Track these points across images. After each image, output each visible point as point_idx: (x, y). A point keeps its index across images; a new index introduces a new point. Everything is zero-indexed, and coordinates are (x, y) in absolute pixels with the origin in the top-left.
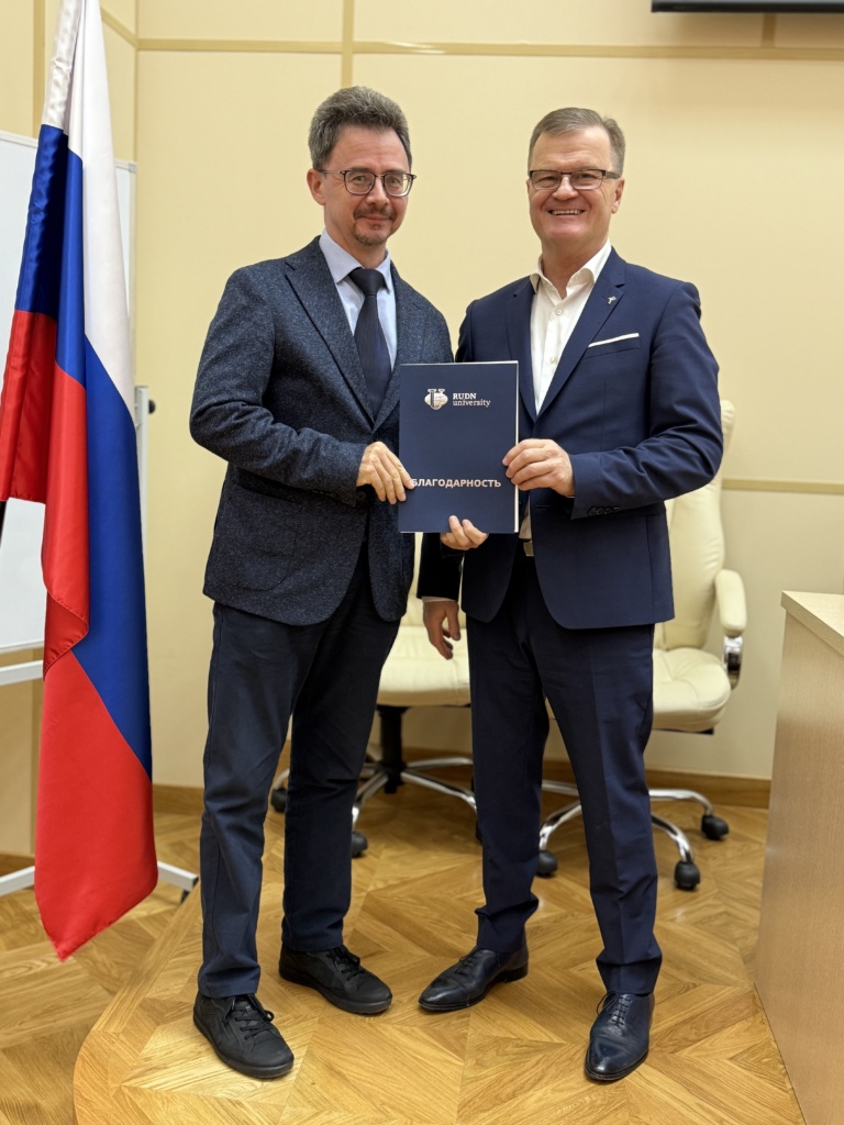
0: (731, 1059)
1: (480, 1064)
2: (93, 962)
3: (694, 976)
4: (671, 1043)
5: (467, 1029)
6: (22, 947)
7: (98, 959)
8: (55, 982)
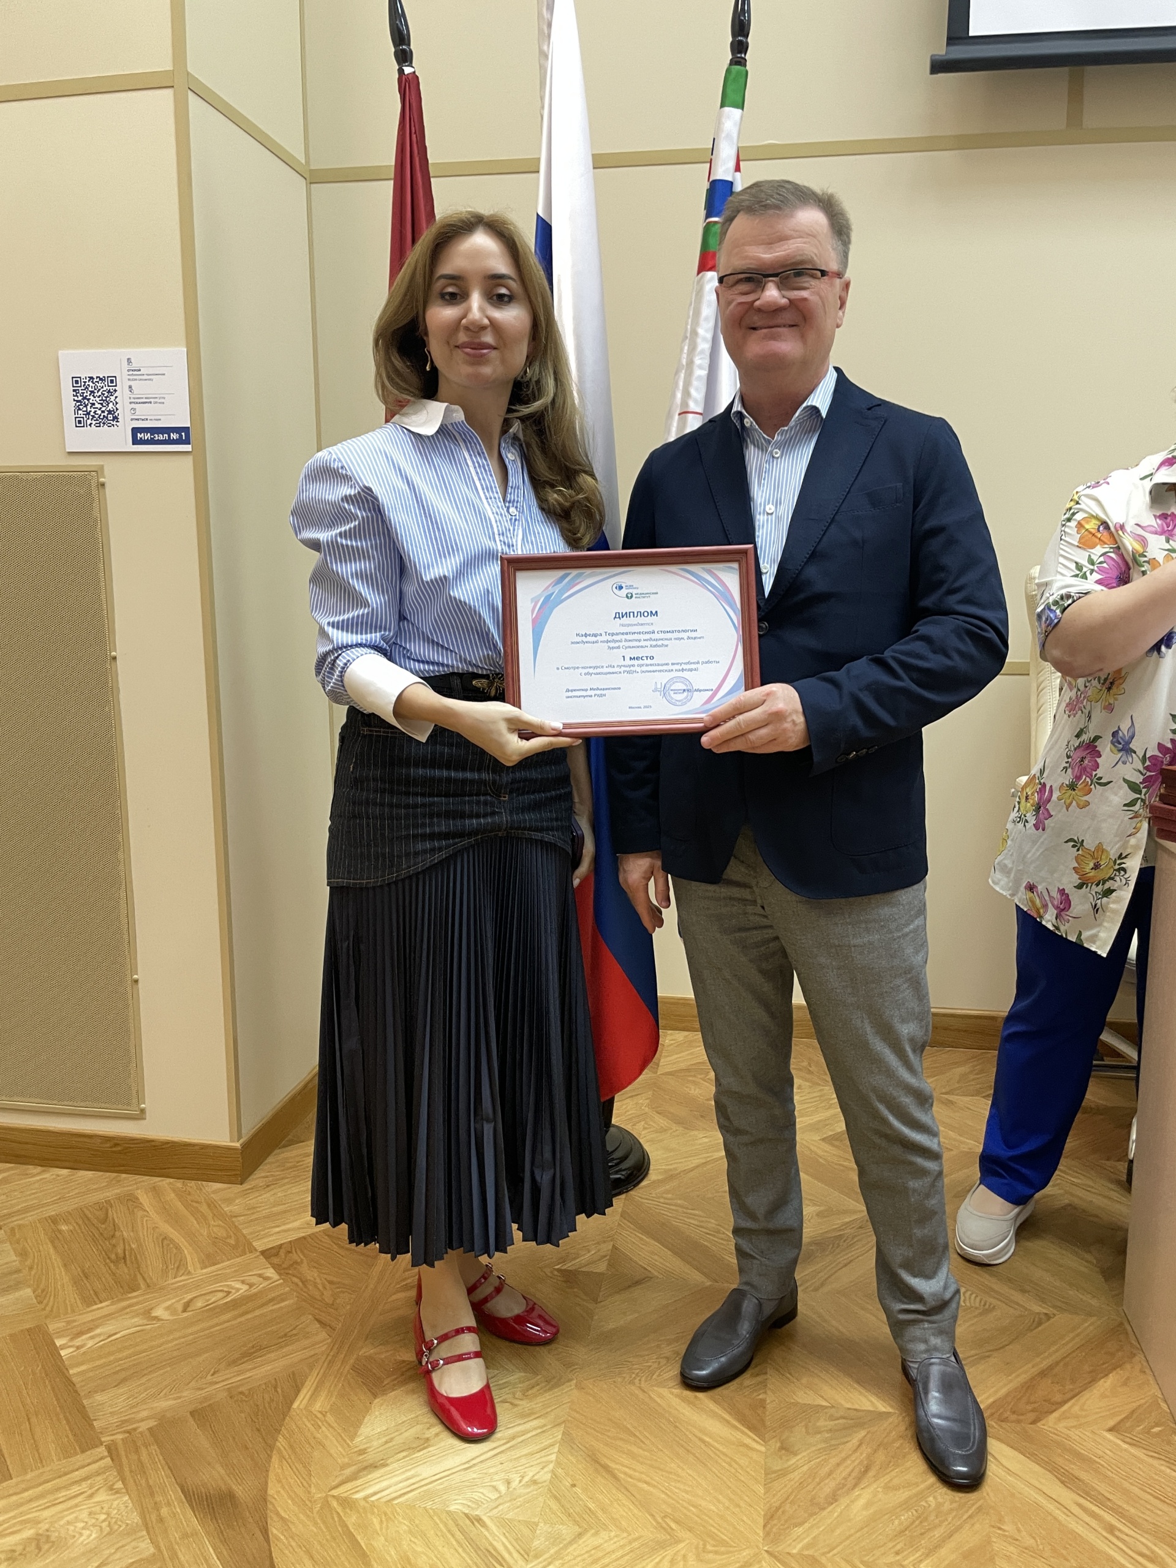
0: (1110, 1430)
1: (786, 1449)
2: (303, 1282)
3: (1045, 1303)
4: (1029, 1407)
5: (765, 1393)
6: (219, 1263)
7: (309, 1278)
8: (257, 1313)
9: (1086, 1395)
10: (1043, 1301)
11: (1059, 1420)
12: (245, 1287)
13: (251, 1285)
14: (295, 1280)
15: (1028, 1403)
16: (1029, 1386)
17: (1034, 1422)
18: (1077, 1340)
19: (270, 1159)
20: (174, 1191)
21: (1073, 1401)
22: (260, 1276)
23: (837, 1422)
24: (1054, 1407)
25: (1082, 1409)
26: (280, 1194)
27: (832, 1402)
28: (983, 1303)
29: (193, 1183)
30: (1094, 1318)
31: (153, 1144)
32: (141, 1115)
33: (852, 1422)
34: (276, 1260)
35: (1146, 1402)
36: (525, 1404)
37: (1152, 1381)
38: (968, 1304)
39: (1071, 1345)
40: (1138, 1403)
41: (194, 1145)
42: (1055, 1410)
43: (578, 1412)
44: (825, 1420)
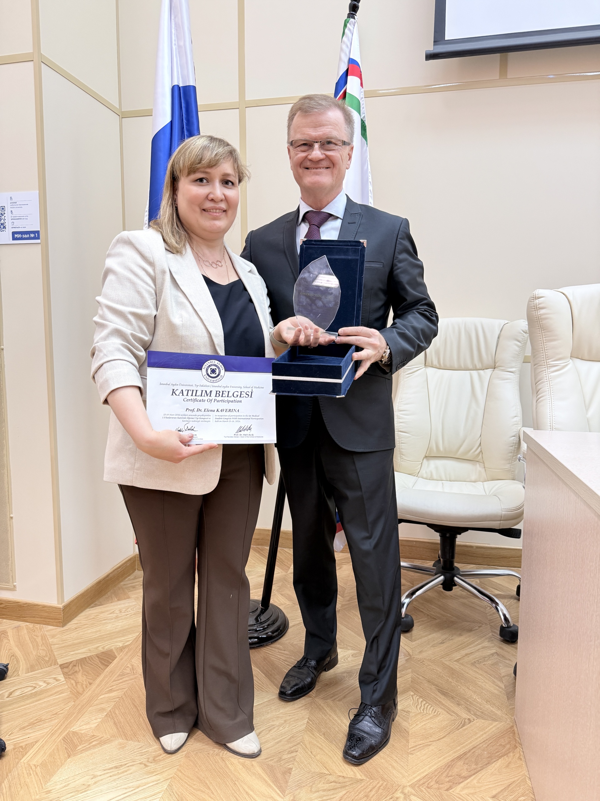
2: (76, 683)
3: (470, 712)
4: (447, 779)
5: (293, 764)
6: (36, 670)
7: (79, 681)
8: (45, 700)
9: (483, 772)
10: (469, 711)
11: (464, 788)
12: (45, 685)
13: (48, 684)
14: (73, 682)
15: (447, 776)
16: (450, 765)
17: (447, 790)
18: (484, 736)
19: (83, 614)
20: (27, 629)
21: (474, 776)
22: (55, 678)
23: (331, 784)
24: (462, 780)
25: (478, 782)
26: (80, 634)
27: (331, 771)
28: (433, 712)
29: (38, 626)
30: (497, 722)
31: (19, 604)
32: (14, 589)
33: (340, 784)
34: (66, 670)
35: (518, 779)
36: (152, 766)
37: (524, 765)
38: (425, 712)
39: (479, 739)
40: (513, 780)
41: (39, 606)
42: (462, 782)
43: (181, 772)
44: (324, 783)
